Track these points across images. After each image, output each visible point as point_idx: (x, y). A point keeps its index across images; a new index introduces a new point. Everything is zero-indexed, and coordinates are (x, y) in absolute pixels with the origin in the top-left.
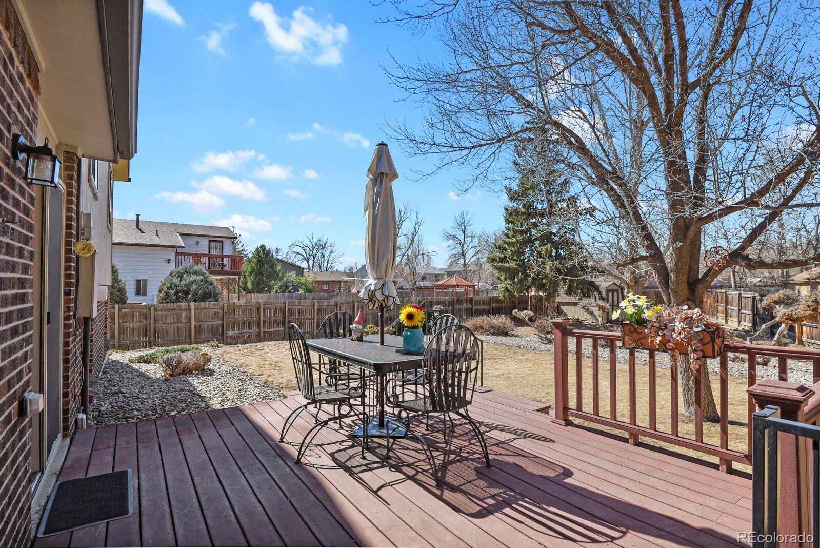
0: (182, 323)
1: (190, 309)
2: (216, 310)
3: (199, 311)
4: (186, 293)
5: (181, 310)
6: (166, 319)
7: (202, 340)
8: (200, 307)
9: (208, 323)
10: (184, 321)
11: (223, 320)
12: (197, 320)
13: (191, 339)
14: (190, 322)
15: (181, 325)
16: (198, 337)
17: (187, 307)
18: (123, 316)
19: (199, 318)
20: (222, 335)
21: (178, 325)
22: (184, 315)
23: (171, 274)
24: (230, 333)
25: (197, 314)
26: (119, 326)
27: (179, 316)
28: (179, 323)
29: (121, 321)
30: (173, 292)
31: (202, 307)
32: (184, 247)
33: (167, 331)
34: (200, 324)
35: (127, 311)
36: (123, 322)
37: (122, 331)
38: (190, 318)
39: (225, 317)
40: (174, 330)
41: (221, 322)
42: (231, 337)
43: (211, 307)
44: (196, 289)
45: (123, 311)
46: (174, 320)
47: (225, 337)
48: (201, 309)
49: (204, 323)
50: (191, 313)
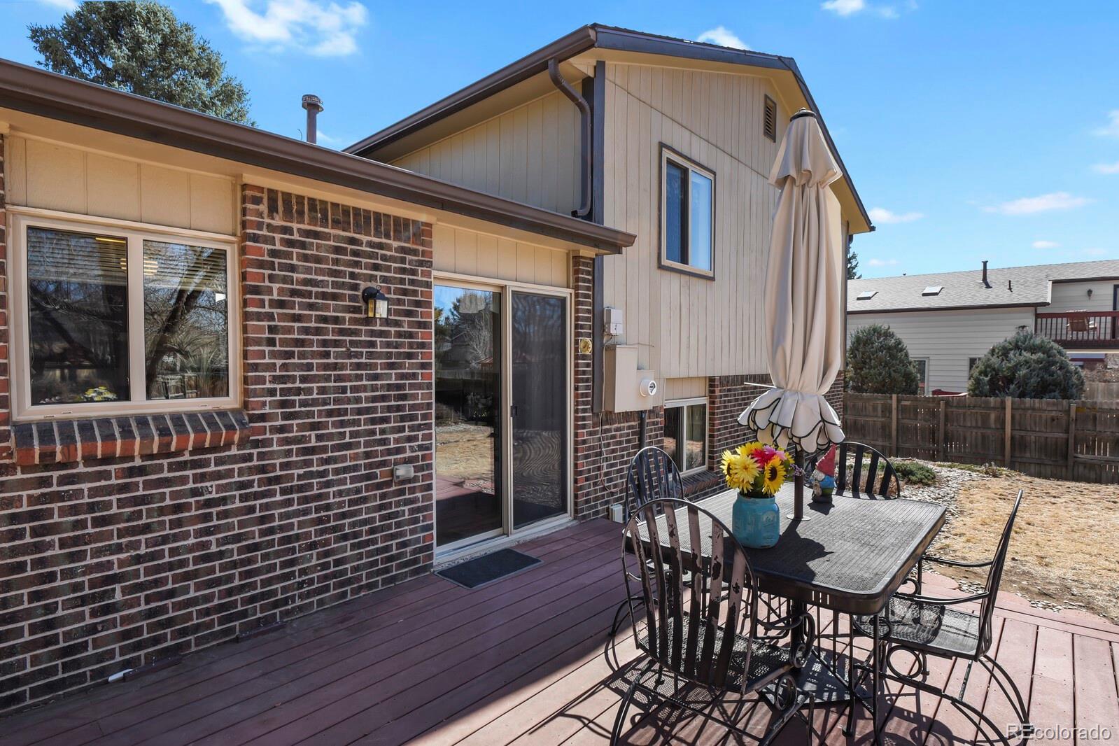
0: (990, 428)
1: (1003, 407)
2: (1054, 414)
3: (1020, 412)
4: (1009, 380)
5: (990, 408)
6: (964, 420)
7: (1025, 460)
8: (1023, 406)
9: (1039, 434)
10: (993, 426)
11: (1067, 431)
12: (1017, 427)
13: (1004, 456)
14: (1003, 428)
15: (989, 431)
16: (1017, 454)
17: (998, 405)
18: (902, 410)
19: (1020, 424)
20: (1065, 457)
21: (984, 431)
22: (993, 416)
23: (993, 351)
24: (1084, 456)
25: (1017, 417)
26: (897, 423)
27: (985, 418)
28: (984, 428)
29: (900, 417)
30: (987, 379)
31: (1027, 405)
32: (1048, 304)
33: (965, 439)
34: (1023, 433)
35: (908, 403)
36: (903, 418)
37: (902, 429)
38: (1003, 423)
39: (1073, 427)
40: (976, 439)
41: (1064, 436)
42: (1085, 464)
43: (1045, 407)
44: (1025, 375)
45: (904, 403)
46: (977, 422)
47: (1070, 463)
48: (1025, 409)
49: (1029, 433)
50: (1005, 414)
